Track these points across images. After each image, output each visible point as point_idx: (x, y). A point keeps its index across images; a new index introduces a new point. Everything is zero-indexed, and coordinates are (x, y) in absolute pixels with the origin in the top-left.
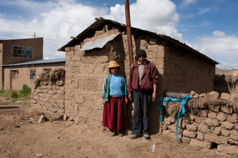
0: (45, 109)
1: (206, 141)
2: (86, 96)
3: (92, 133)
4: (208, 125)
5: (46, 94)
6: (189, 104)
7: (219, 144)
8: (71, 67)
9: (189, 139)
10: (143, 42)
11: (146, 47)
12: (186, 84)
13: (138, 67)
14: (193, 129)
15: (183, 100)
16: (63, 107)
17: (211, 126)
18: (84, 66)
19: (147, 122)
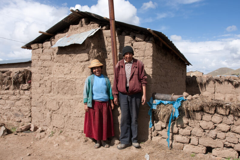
0: (6, 119)
1: (201, 146)
2: (61, 102)
3: (72, 145)
4: (202, 129)
5: (7, 101)
7: (214, 148)
8: (39, 68)
9: (182, 144)
10: (128, 39)
11: (131, 44)
12: (167, 85)
13: (124, 66)
14: (187, 134)
15: (176, 102)
16: (29, 115)
17: (206, 130)
18: (58, 66)
19: (137, 128)
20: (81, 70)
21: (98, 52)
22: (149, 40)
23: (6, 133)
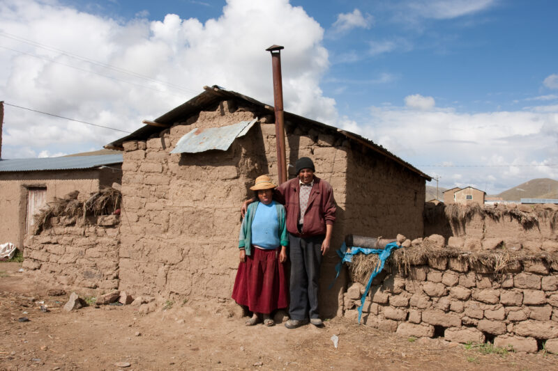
0: (64, 282)
1: (425, 324)
2: (186, 248)
4: (428, 295)
5: (68, 248)
6: (396, 257)
7: (446, 328)
8: (136, 185)
9: (395, 322)
10: (305, 141)
11: (310, 150)
12: (377, 222)
13: (299, 188)
14: (403, 304)
15: (385, 251)
16: (115, 275)
17: (433, 297)
18: (181, 185)
20: (223, 194)
21: (253, 164)
22: (341, 145)
23: (79, 305)
